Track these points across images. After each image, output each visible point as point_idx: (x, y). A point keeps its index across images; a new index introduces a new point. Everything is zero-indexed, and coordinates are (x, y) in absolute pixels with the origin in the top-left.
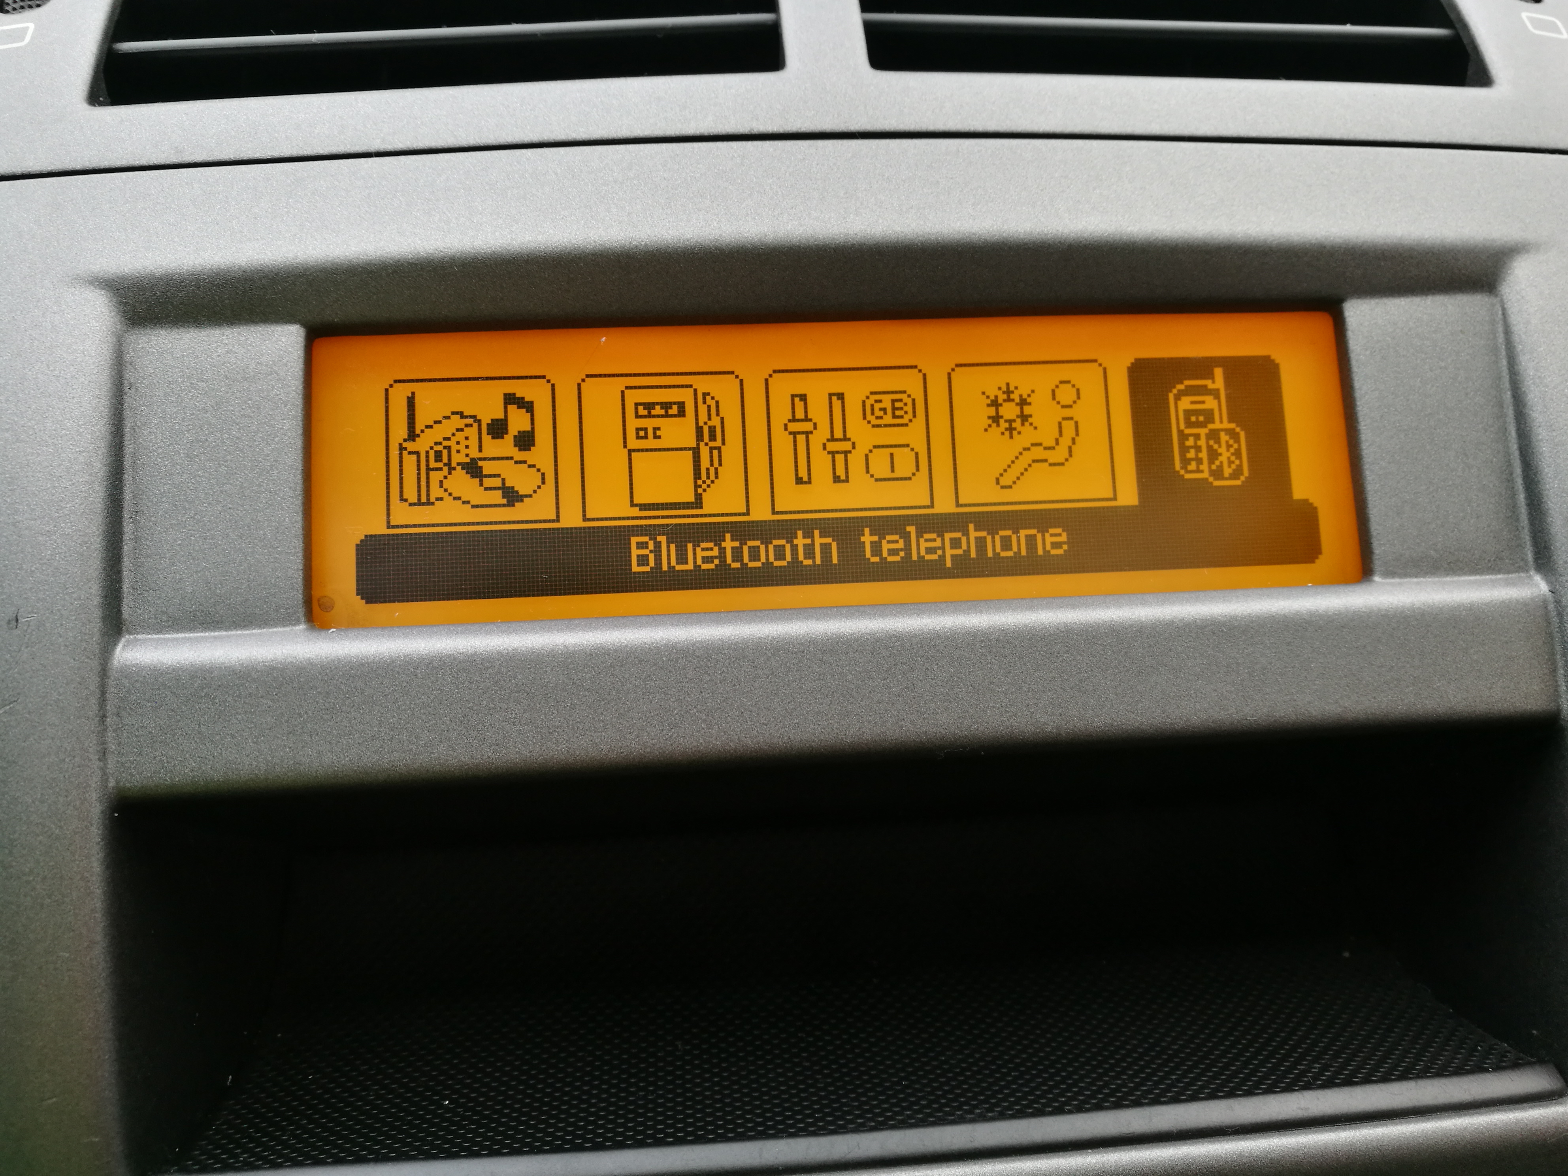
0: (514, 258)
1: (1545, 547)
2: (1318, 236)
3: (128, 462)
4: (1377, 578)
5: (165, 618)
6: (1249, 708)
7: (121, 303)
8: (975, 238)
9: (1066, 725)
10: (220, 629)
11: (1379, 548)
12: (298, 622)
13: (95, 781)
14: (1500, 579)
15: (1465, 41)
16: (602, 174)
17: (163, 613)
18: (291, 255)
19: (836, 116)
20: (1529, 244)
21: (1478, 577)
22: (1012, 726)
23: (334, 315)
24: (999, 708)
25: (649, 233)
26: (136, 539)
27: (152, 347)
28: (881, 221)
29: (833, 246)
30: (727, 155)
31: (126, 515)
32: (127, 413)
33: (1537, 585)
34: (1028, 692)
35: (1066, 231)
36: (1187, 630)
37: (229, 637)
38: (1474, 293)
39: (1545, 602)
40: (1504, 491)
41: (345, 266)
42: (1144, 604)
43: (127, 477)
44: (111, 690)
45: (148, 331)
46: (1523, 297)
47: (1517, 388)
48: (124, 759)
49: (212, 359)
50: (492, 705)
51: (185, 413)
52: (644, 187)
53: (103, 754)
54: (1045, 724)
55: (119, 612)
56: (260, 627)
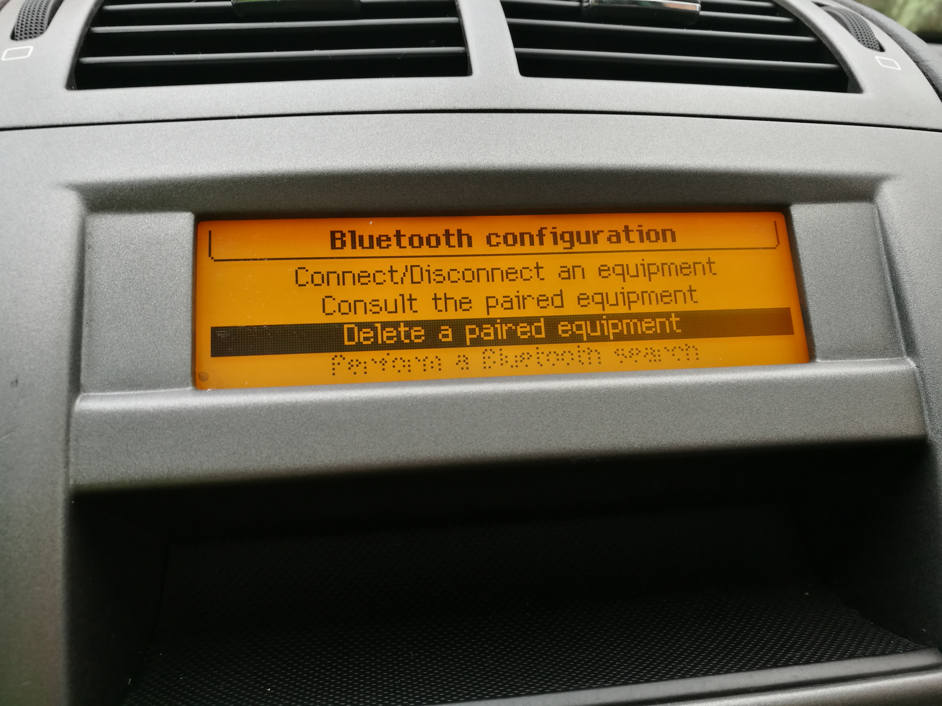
0: (319, 175)
1: (912, 342)
2: (775, 169)
3: (86, 291)
4: (818, 360)
5: (106, 383)
6: (751, 433)
7: (85, 199)
8: (583, 168)
9: (646, 443)
10: (140, 389)
11: (819, 342)
12: (187, 385)
13: (61, 480)
14: (887, 360)
15: (845, 70)
16: (370, 130)
17: (106, 380)
18: (187, 172)
19: (502, 100)
20: (891, 175)
21: (875, 360)
22: (615, 444)
23: (212, 207)
24: (607, 434)
25: (398, 162)
26: (90, 336)
27: (102, 224)
28: (530, 157)
29: (504, 171)
30: (441, 120)
31: (84, 322)
32: (87, 262)
33: (908, 364)
34: (624, 424)
35: (635, 164)
36: (713, 388)
37: (146, 394)
38: (861, 202)
39: (914, 373)
40: (886, 311)
41: (219, 179)
42: (688, 373)
43: (86, 299)
44: (73, 425)
45: (100, 215)
46: (889, 204)
47: (890, 254)
48: (79, 467)
49: (139, 231)
50: (306, 433)
51: (122, 263)
52: (394, 137)
53: (67, 464)
54: (634, 443)
55: (78, 379)
56: (165, 388)
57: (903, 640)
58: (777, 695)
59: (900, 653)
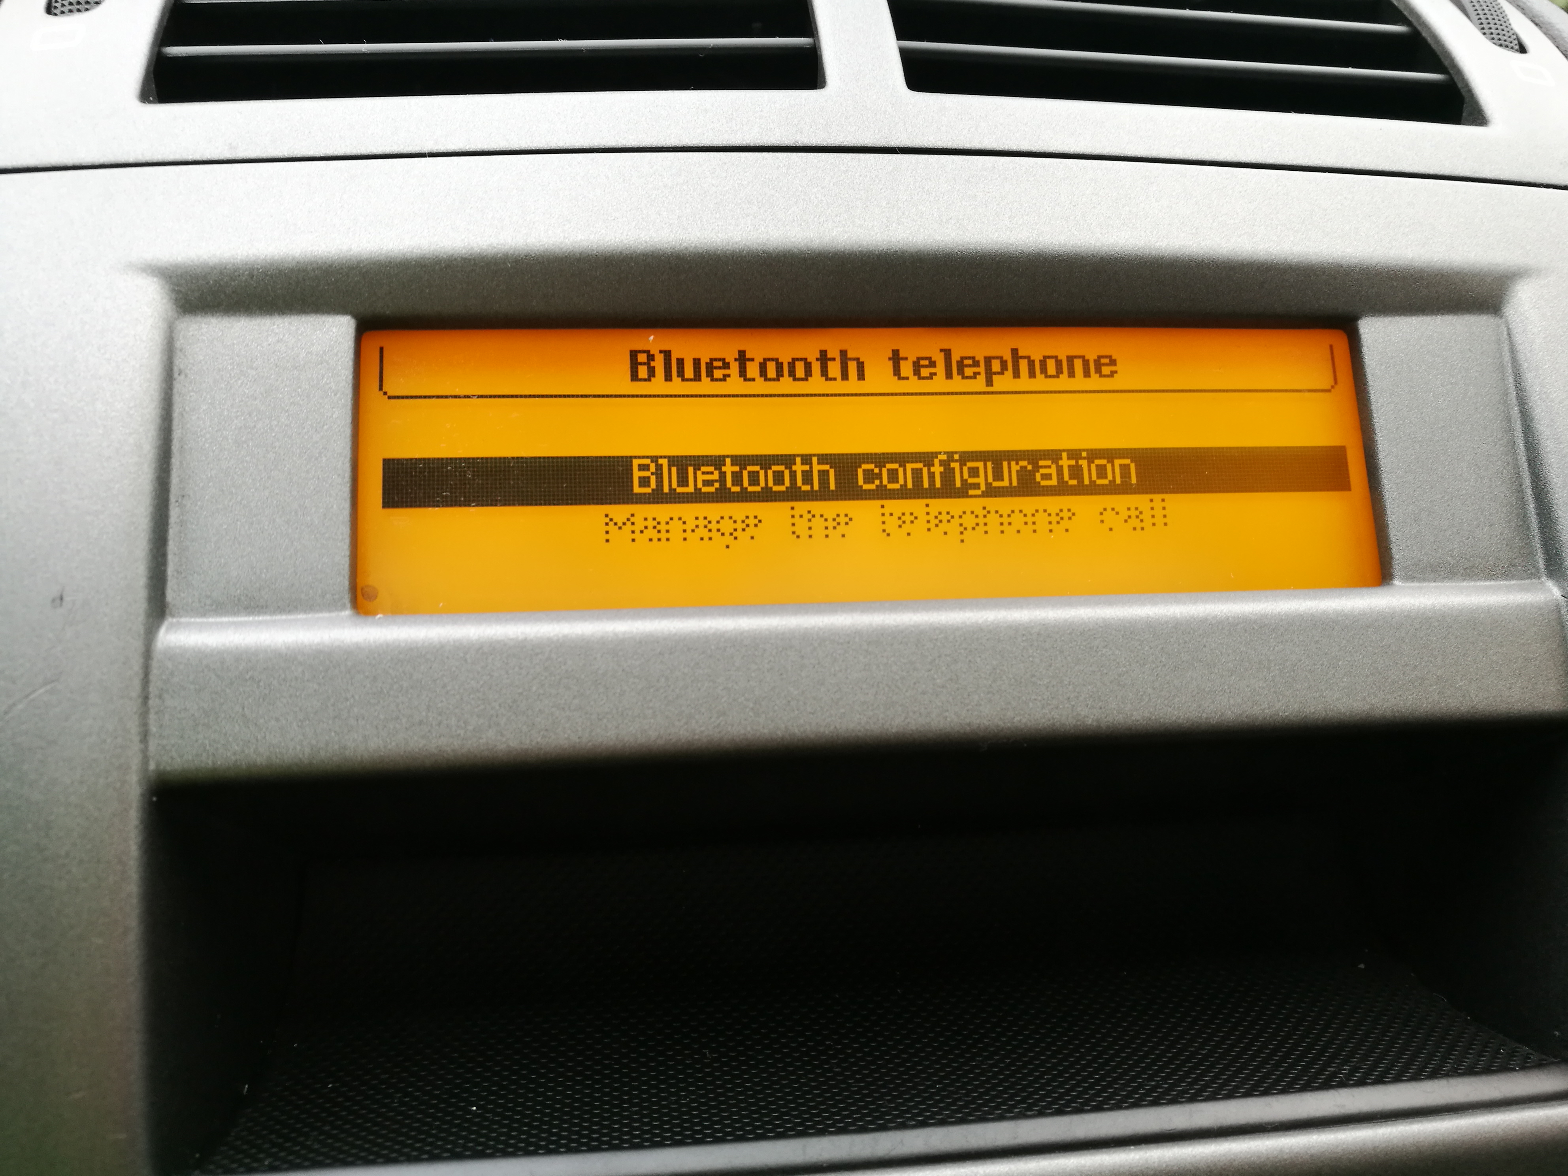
0: (566, 257)
1: (1556, 554)
2: (1335, 256)
3: (175, 447)
4: (1397, 582)
5: (208, 602)
6: (1280, 704)
7: (173, 290)
8: (1012, 249)
9: (1106, 718)
10: (265, 613)
11: (1398, 553)
12: (343, 607)
13: (135, 763)
14: (1514, 585)
15: (1460, 85)
16: (652, 179)
17: (207, 597)
18: (345, 248)
19: (877, 131)
20: (1531, 269)
21: (1493, 583)
22: (1053, 719)
23: (385, 307)
24: (1041, 701)
25: (698, 235)
26: (182, 523)
27: (202, 334)
28: (922, 230)
29: (877, 253)
30: (773, 165)
31: (172, 499)
32: (176, 399)
33: (1550, 591)
34: (1069, 684)
35: (1098, 244)
36: (1220, 627)
37: (274, 622)
38: (1480, 314)
39: (1558, 608)
40: (1515, 501)
41: (398, 260)
42: (1178, 602)
43: (175, 461)
44: (155, 672)
45: (199, 318)
46: (1527, 318)
47: (1525, 403)
48: (165, 742)
49: (263, 347)
50: (541, 691)
51: (234, 400)
52: (694, 192)
53: (145, 736)
54: (1085, 716)
55: (163, 595)
56: (305, 612)
57: (1519, 1048)
58: (1310, 1136)
59: (1513, 1070)
